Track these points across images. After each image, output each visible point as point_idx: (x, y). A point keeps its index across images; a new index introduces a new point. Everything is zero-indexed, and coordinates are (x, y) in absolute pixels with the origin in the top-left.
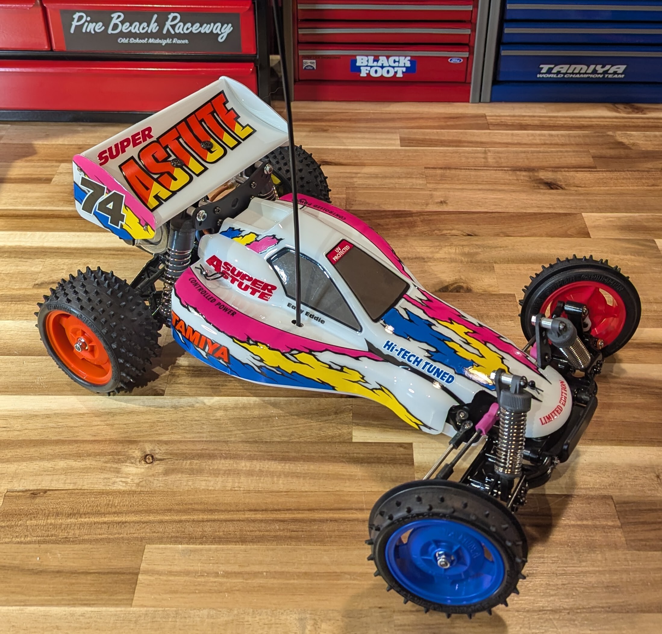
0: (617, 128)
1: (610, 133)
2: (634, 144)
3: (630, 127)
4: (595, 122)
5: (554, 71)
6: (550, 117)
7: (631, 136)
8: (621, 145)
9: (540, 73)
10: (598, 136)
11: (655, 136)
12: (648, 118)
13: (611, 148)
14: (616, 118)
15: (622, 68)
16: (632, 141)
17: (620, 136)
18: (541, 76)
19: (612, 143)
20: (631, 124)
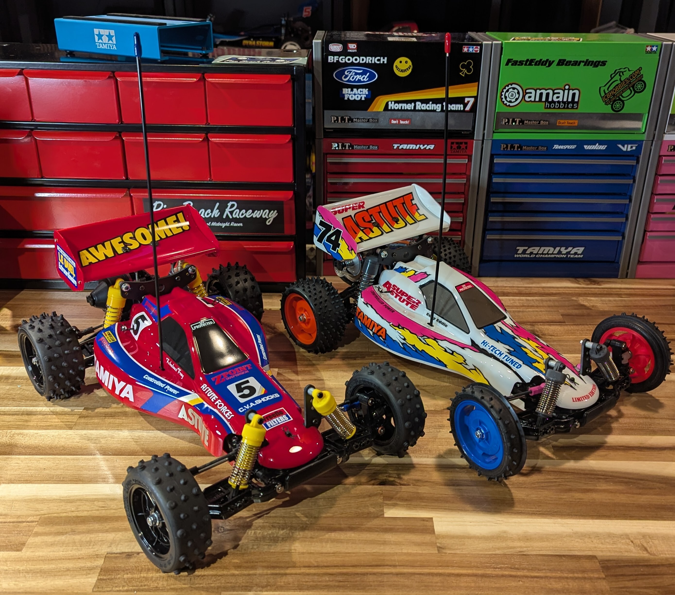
0: (580, 295)
1: (574, 298)
2: (593, 306)
3: (589, 294)
4: (561, 291)
5: (528, 252)
6: (526, 287)
7: (591, 300)
8: (583, 306)
9: (517, 254)
10: (564, 301)
11: (610, 301)
12: (603, 288)
13: (575, 309)
14: (578, 288)
15: (581, 249)
16: (591, 304)
17: (582, 301)
18: (518, 256)
19: (576, 305)
20: (590, 292)
